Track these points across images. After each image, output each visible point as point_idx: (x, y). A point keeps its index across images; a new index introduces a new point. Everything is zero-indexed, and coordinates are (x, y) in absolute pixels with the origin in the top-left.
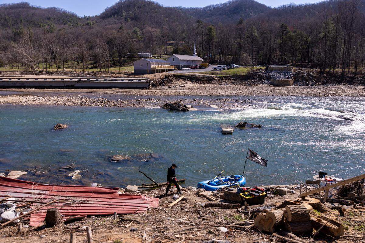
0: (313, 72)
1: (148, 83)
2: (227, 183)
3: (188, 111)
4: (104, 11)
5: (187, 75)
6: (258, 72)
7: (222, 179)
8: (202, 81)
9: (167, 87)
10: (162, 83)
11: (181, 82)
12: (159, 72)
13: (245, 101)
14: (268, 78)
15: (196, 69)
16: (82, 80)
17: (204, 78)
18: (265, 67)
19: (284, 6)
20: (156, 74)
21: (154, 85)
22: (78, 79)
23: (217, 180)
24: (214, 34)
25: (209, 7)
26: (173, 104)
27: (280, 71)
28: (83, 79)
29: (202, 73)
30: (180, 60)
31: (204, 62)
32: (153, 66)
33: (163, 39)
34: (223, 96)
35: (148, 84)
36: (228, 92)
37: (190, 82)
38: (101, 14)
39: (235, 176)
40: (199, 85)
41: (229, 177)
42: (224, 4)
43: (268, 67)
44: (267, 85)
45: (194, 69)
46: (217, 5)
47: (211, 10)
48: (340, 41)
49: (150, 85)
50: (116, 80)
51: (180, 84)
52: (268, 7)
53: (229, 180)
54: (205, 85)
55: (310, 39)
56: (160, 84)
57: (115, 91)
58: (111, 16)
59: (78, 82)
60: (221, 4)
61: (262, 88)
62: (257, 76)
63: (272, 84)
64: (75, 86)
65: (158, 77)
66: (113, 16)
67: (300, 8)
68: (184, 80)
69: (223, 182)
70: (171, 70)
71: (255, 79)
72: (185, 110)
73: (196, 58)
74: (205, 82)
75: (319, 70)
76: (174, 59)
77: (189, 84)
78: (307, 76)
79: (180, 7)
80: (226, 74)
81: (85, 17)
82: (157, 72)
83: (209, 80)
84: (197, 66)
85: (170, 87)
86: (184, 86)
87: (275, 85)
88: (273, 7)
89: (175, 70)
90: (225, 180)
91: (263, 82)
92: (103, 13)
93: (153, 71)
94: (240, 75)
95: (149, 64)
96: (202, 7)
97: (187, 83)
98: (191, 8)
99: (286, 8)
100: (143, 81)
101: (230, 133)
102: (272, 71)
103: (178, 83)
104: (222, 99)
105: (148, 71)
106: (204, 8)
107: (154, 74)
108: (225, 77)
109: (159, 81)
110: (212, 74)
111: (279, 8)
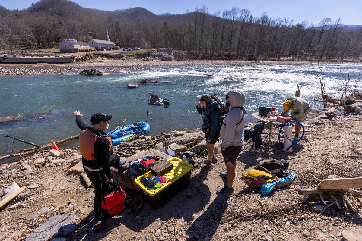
0: (184, 52)
1: (72, 58)
2: (130, 133)
3: (102, 75)
4: (31, 5)
5: (103, 54)
6: (152, 52)
7: (125, 128)
8: (116, 58)
9: (89, 62)
10: (84, 59)
11: (99, 59)
12: (82, 52)
13: (145, 68)
14: (159, 56)
15: (111, 50)
16: (7, 56)
17: (116, 56)
18: (156, 49)
19: (164, 14)
20: (79, 53)
21: (78, 61)
22: (4, 56)
23: (119, 130)
24: (121, 26)
25: (117, 11)
26: (89, 71)
27: (166, 51)
28: (9, 55)
29: (115, 52)
30: (98, 43)
31: (116, 45)
32: (76, 47)
33: (84, 30)
34: (130, 66)
35: (72, 60)
36: (134, 64)
37: (107, 59)
38: (28, 8)
39: (138, 123)
40: (113, 61)
41: (133, 126)
42: (126, 10)
43: (158, 49)
44: (158, 60)
45: (108, 50)
46: (122, 10)
47: (118, 13)
48: (198, 33)
49: (74, 60)
50: (43, 57)
51: (99, 60)
52: (155, 14)
53: (132, 128)
54: (118, 61)
55: (181, 33)
56: (83, 60)
57: (42, 65)
58: (38, 11)
59: (4, 58)
60: (125, 10)
61: (156, 62)
62: (152, 54)
63: (161, 60)
64: (2, 62)
65: (80, 55)
66: (40, 11)
67: (173, 16)
68: (102, 57)
69: (125, 132)
70: (91, 50)
71: (151, 56)
72: (99, 74)
73: (109, 42)
74: (117, 58)
75: (187, 52)
76: (92, 42)
77: (106, 60)
78: (181, 55)
79: (96, 9)
80: (132, 53)
81: (14, 10)
82: (80, 52)
83: (120, 57)
84: (111, 48)
85: (91, 62)
86: (102, 61)
87: (163, 60)
88: (157, 15)
89: (94, 50)
90: (129, 130)
91: (156, 58)
92: (30, 7)
93: (76, 51)
94: (141, 54)
95: (72, 45)
96: (112, 10)
97: (104, 59)
98: (104, 11)
99: (165, 15)
100: (67, 57)
101: (135, 87)
102: (161, 51)
103: (97, 59)
104: (129, 68)
105: (72, 50)
106: (113, 11)
107: (77, 53)
108: (131, 55)
109: (81, 58)
110: (122, 53)
111: (161, 15)
